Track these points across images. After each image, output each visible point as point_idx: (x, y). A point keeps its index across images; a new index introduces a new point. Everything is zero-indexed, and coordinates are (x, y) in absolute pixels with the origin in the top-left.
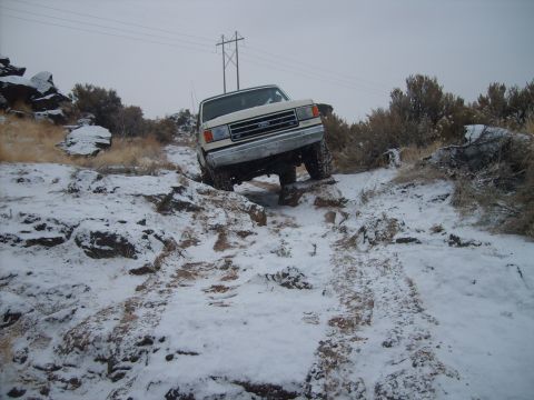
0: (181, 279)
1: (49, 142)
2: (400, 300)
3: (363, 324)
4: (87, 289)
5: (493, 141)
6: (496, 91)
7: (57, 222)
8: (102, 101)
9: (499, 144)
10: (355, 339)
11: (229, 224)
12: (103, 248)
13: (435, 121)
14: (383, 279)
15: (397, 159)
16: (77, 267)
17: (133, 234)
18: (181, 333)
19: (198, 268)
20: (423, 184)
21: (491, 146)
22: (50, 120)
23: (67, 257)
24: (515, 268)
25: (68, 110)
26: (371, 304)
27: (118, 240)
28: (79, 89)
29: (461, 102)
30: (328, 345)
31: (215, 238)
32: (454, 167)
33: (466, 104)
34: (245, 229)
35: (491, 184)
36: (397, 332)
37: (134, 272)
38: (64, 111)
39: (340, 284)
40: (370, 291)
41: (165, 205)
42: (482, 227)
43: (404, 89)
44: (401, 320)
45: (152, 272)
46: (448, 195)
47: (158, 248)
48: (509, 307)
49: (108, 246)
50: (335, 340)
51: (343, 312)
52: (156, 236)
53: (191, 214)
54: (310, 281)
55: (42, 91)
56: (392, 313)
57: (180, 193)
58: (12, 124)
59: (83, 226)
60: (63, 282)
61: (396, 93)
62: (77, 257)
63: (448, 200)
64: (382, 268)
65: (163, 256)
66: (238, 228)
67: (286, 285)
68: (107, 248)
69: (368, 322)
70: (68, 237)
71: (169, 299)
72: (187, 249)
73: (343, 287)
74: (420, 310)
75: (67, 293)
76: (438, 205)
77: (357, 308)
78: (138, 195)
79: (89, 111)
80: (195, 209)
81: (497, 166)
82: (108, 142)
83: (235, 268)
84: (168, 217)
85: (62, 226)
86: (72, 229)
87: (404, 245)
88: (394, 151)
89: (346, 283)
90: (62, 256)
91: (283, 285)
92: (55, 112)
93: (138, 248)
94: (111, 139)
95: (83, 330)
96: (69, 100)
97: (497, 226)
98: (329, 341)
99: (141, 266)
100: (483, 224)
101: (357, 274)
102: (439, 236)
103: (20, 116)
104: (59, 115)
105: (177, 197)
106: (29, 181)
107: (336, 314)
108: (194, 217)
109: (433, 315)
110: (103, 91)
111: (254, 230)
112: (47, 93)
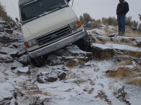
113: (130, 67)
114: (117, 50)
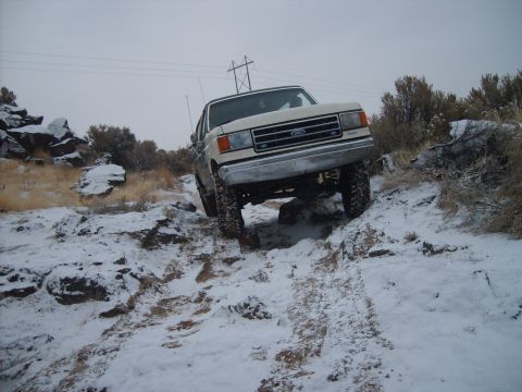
0: (155, 316)
1: (65, 186)
2: (355, 325)
3: (312, 356)
4: (50, 339)
5: (478, 135)
6: (489, 83)
7: (29, 272)
8: (117, 139)
9: (484, 137)
10: (301, 374)
11: (216, 252)
12: (73, 293)
13: (428, 121)
14: (344, 301)
15: (390, 164)
16: (48, 315)
17: (106, 275)
18: (124, 382)
19: (174, 303)
20: (407, 189)
21: (476, 140)
22: (68, 164)
23: (39, 306)
24: (483, 274)
25: (84, 152)
26: (324, 332)
27: (88, 284)
28: (93, 130)
29: (453, 98)
30: (269, 384)
31: (199, 268)
32: (440, 167)
33: (458, 99)
34: (231, 255)
35: (478, 180)
36: (345, 362)
37: (105, 315)
38: (81, 154)
39: (295, 311)
40: (326, 316)
41: (150, 240)
42: (467, 229)
43: (394, 93)
44: (353, 347)
45: (123, 313)
46: (434, 197)
47: (134, 286)
48: (474, 320)
49: (79, 291)
50: (278, 377)
51: (294, 343)
52: (132, 274)
53: (178, 245)
54: (270, 310)
55: (59, 136)
56: (344, 340)
57: (167, 226)
58: (32, 172)
59: (54, 272)
60: (24, 335)
61: (387, 97)
62: (48, 305)
63: (434, 203)
64: (343, 289)
65: (138, 295)
66: (224, 255)
67: (247, 316)
68: (77, 293)
69: (318, 353)
70: (40, 286)
71: (122, 344)
72: (169, 284)
73: (298, 314)
74: (376, 334)
75: (28, 346)
76: (424, 209)
77: (309, 337)
78: (122, 234)
79: (105, 151)
80: (183, 240)
81: (484, 161)
82: (122, 179)
83: (209, 300)
84: (154, 252)
85: (34, 275)
86: (43, 277)
87: (376, 259)
88: (387, 156)
89: (303, 310)
90: (34, 306)
91: (245, 316)
92: (72, 156)
93: (110, 289)
94: (125, 176)
95: (31, 385)
96: (85, 142)
97: (482, 225)
98: (271, 379)
99: (112, 308)
100: (467, 225)
101: (317, 298)
102: (413, 245)
103: (40, 163)
104: (76, 158)
105: (163, 230)
106: (28, 228)
107: (285, 346)
108: (181, 249)
109: (389, 339)
110: (117, 130)
111: (241, 256)
112: (63, 138)
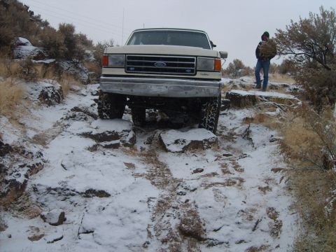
113: (274, 113)
114: (261, 96)
